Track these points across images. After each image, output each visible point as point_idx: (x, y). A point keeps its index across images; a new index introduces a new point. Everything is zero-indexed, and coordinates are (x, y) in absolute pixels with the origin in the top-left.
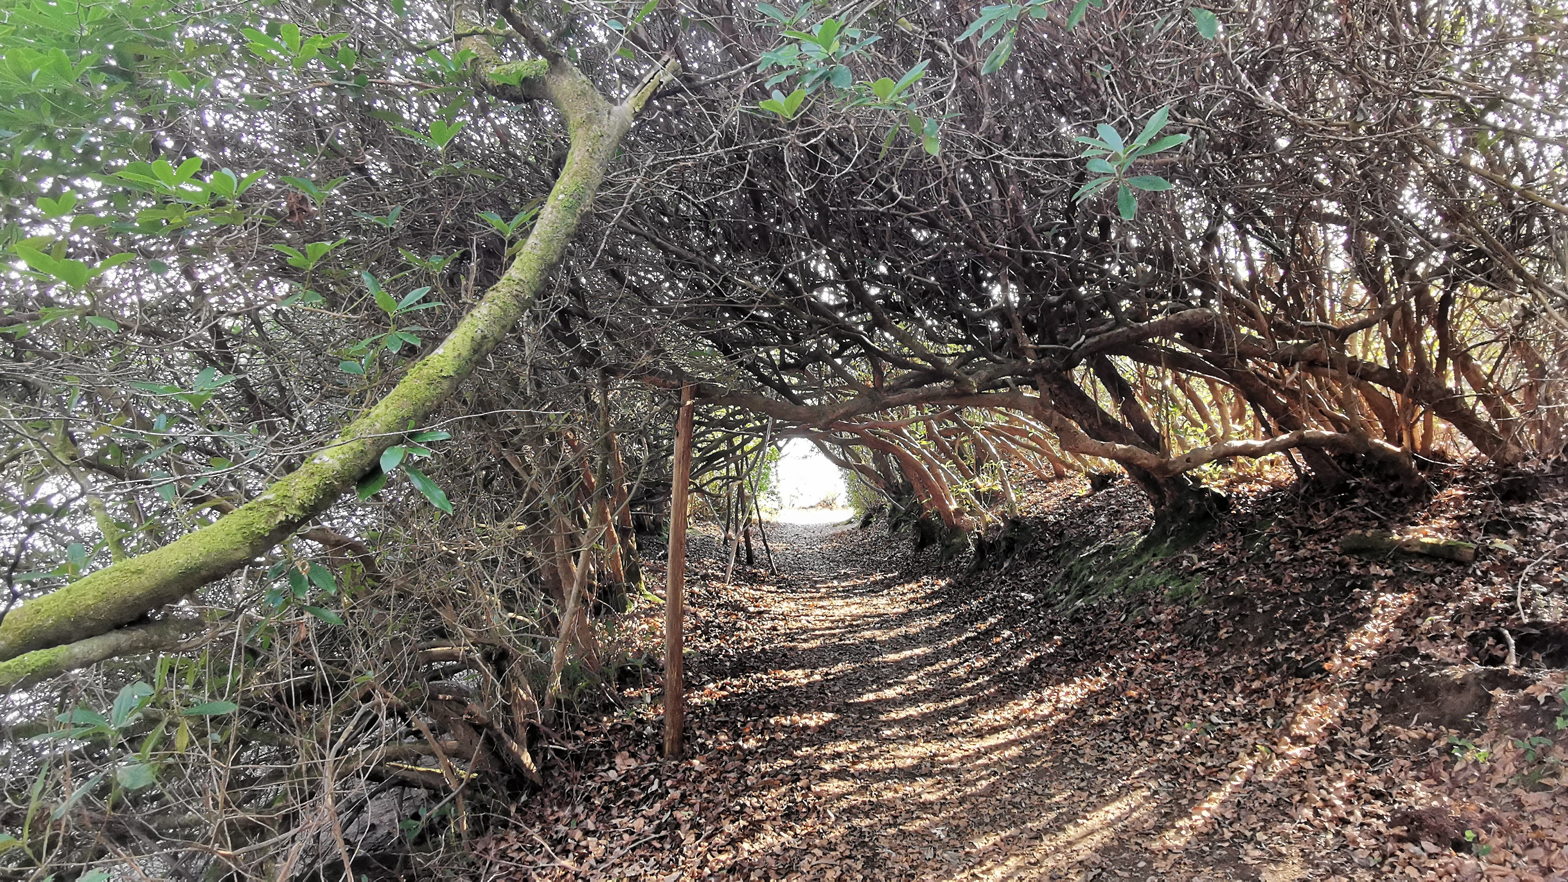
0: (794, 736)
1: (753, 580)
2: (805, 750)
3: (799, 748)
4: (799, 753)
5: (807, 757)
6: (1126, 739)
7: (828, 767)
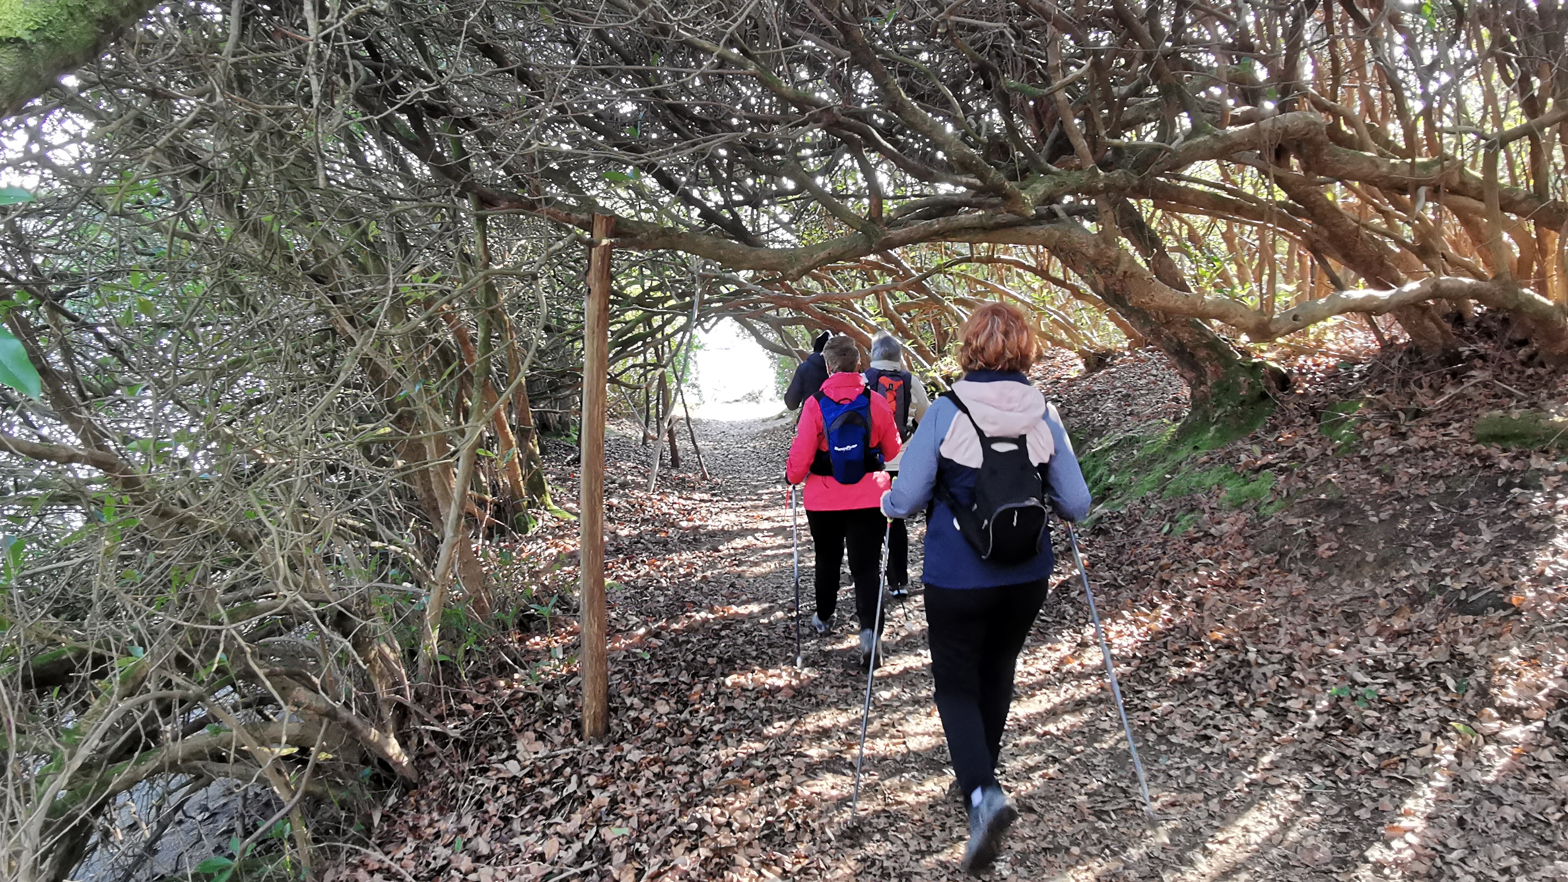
0: (760, 703)
1: (682, 485)
2: (777, 728)
3: (768, 722)
4: (769, 731)
5: (783, 737)
6: (1228, 705)
7: (814, 752)
